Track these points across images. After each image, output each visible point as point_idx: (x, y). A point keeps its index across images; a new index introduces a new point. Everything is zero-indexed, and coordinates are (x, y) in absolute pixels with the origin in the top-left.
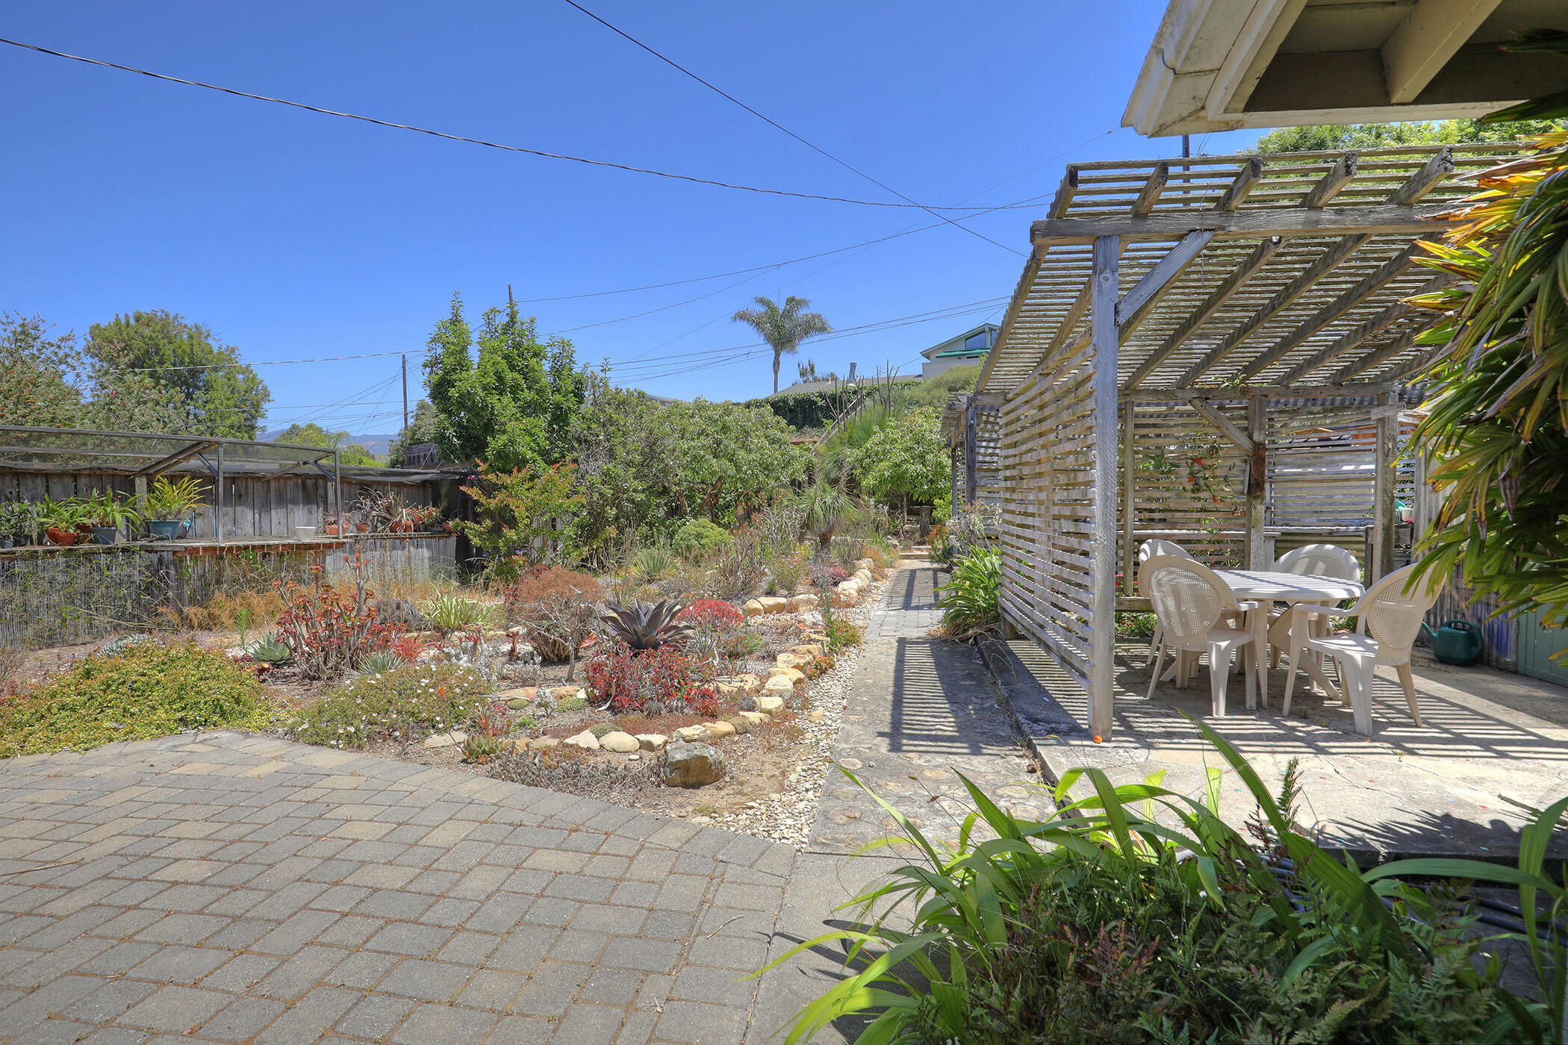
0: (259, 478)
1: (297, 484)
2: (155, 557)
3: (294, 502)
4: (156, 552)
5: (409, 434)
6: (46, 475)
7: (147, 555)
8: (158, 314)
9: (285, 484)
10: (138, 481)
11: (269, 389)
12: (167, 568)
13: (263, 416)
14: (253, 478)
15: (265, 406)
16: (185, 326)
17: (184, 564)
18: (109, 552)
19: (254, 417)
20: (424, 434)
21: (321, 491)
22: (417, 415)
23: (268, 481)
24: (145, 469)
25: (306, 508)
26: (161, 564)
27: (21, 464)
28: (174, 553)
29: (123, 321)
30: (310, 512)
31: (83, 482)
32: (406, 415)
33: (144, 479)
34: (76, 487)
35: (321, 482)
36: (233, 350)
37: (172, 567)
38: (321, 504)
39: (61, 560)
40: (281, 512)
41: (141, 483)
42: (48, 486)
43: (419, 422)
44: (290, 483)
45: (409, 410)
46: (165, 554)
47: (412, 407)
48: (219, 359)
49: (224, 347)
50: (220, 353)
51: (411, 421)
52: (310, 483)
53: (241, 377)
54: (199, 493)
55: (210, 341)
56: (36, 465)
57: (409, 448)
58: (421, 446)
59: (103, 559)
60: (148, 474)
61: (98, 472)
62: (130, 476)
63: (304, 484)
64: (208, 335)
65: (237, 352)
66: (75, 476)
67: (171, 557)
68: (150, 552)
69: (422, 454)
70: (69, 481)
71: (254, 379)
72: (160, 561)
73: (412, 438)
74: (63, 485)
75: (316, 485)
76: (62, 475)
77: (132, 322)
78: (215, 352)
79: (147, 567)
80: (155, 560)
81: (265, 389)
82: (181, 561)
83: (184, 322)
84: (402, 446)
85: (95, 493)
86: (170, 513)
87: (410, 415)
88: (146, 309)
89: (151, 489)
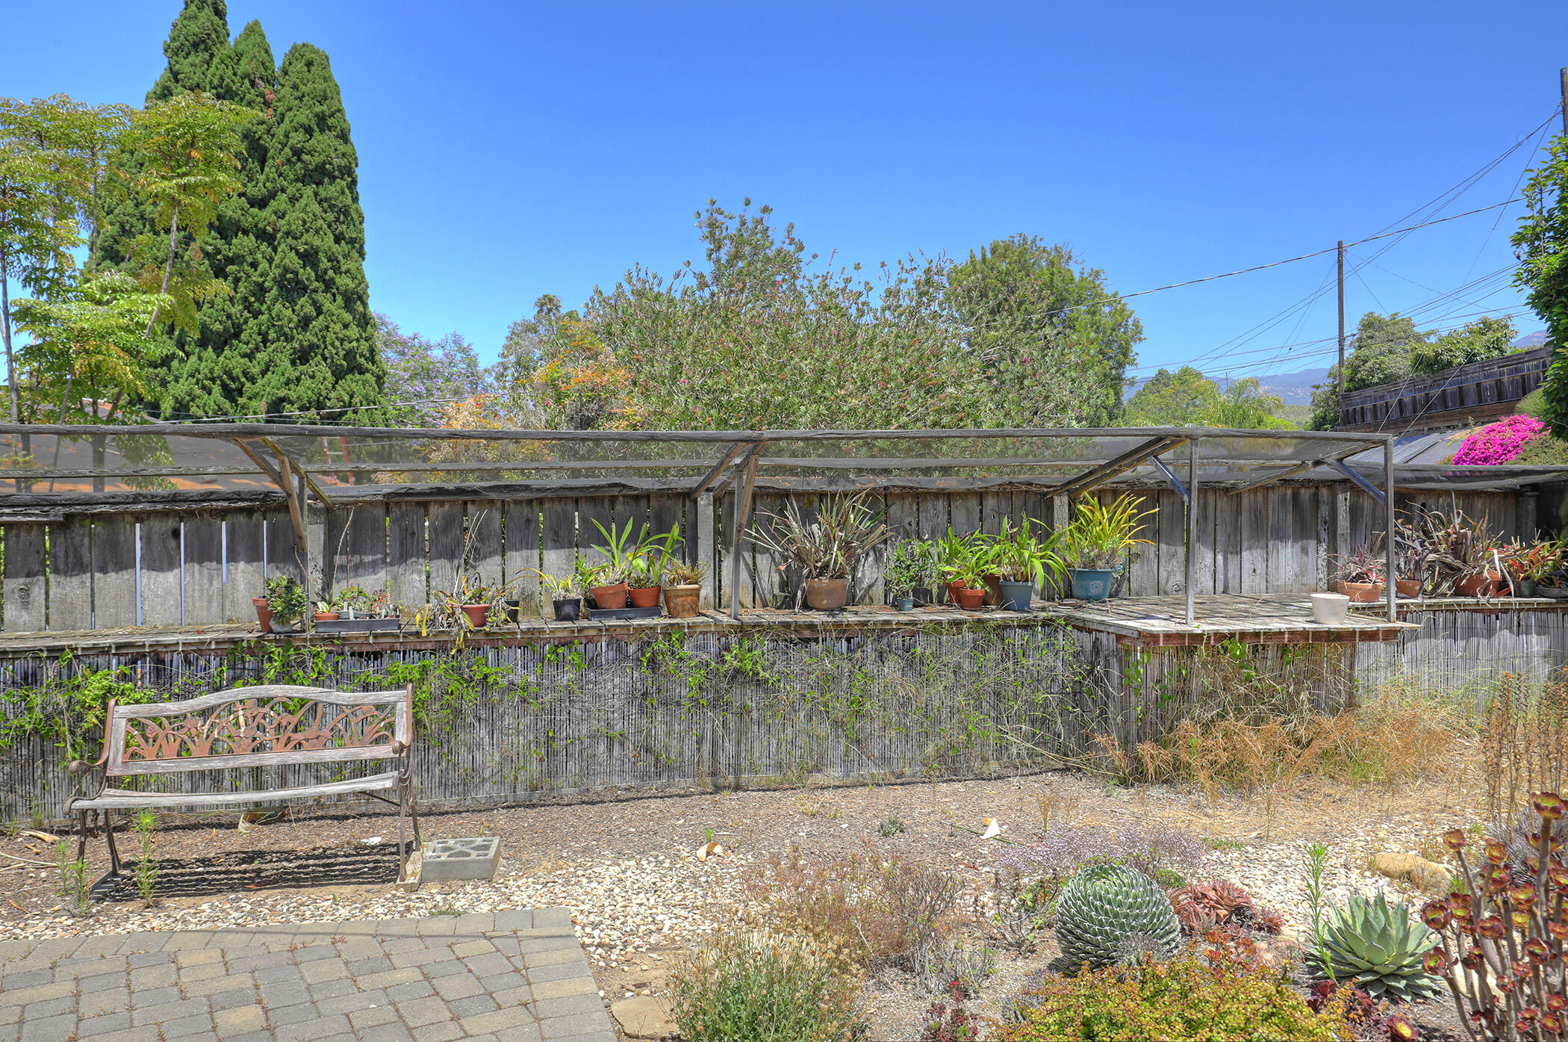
0: (1226, 490)
1: (1283, 499)
2: (1087, 640)
3: (1280, 536)
4: (1090, 631)
5: (1346, 372)
6: (948, 496)
7: (1075, 633)
8: (1016, 240)
9: (1266, 498)
10: (1057, 501)
11: (1142, 323)
12: (1107, 664)
13: (1132, 363)
14: (1215, 490)
15: (1135, 348)
16: (1044, 250)
17: (1131, 659)
18: (1026, 626)
19: (1121, 365)
20: (1371, 372)
21: (1324, 511)
22: (1360, 340)
23: (1239, 496)
24: (1069, 483)
25: (1298, 546)
26: (1097, 653)
27: (920, 481)
28: (1119, 638)
29: (979, 257)
30: (1304, 551)
31: (990, 503)
32: (1341, 340)
33: (1065, 499)
34: (981, 511)
35: (1324, 492)
36: (1097, 274)
37: (1114, 661)
38: (1324, 535)
39: (969, 636)
40: (1258, 554)
41: (1061, 504)
42: (949, 514)
43: (1364, 352)
44: (1274, 498)
45: (1347, 333)
46: (1103, 637)
47: (1352, 327)
48: (1081, 288)
49: (1087, 271)
50: (1082, 280)
51: (1349, 352)
52: (1305, 494)
53: (1107, 309)
54: (1141, 522)
55: (1072, 266)
56: (939, 482)
57: (1346, 396)
58: (1369, 392)
59: (1017, 637)
60: (1072, 489)
61: (1008, 488)
62: (1046, 494)
63: (1295, 496)
64: (1070, 258)
65: (1103, 276)
66: (981, 496)
67: (1113, 644)
68: (1080, 629)
69: (1369, 405)
70: (973, 503)
71: (1123, 311)
72: (1096, 648)
73: (1351, 380)
74: (967, 509)
75: (1316, 500)
76: (965, 495)
77: (989, 255)
78: (1077, 278)
79: (1076, 655)
80: (1088, 646)
81: (1136, 324)
82: (1127, 652)
83: (1042, 244)
84: (1334, 393)
85: (1006, 524)
86: (1099, 556)
87: (1347, 342)
88: (1002, 237)
89: (1073, 515)
